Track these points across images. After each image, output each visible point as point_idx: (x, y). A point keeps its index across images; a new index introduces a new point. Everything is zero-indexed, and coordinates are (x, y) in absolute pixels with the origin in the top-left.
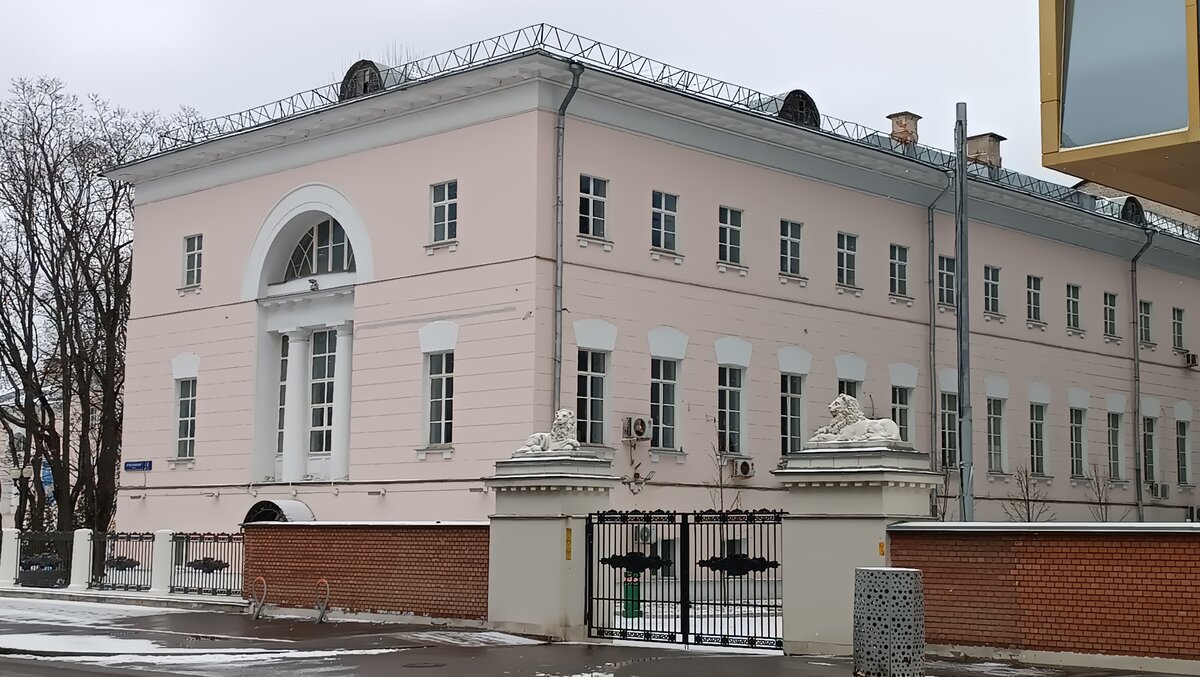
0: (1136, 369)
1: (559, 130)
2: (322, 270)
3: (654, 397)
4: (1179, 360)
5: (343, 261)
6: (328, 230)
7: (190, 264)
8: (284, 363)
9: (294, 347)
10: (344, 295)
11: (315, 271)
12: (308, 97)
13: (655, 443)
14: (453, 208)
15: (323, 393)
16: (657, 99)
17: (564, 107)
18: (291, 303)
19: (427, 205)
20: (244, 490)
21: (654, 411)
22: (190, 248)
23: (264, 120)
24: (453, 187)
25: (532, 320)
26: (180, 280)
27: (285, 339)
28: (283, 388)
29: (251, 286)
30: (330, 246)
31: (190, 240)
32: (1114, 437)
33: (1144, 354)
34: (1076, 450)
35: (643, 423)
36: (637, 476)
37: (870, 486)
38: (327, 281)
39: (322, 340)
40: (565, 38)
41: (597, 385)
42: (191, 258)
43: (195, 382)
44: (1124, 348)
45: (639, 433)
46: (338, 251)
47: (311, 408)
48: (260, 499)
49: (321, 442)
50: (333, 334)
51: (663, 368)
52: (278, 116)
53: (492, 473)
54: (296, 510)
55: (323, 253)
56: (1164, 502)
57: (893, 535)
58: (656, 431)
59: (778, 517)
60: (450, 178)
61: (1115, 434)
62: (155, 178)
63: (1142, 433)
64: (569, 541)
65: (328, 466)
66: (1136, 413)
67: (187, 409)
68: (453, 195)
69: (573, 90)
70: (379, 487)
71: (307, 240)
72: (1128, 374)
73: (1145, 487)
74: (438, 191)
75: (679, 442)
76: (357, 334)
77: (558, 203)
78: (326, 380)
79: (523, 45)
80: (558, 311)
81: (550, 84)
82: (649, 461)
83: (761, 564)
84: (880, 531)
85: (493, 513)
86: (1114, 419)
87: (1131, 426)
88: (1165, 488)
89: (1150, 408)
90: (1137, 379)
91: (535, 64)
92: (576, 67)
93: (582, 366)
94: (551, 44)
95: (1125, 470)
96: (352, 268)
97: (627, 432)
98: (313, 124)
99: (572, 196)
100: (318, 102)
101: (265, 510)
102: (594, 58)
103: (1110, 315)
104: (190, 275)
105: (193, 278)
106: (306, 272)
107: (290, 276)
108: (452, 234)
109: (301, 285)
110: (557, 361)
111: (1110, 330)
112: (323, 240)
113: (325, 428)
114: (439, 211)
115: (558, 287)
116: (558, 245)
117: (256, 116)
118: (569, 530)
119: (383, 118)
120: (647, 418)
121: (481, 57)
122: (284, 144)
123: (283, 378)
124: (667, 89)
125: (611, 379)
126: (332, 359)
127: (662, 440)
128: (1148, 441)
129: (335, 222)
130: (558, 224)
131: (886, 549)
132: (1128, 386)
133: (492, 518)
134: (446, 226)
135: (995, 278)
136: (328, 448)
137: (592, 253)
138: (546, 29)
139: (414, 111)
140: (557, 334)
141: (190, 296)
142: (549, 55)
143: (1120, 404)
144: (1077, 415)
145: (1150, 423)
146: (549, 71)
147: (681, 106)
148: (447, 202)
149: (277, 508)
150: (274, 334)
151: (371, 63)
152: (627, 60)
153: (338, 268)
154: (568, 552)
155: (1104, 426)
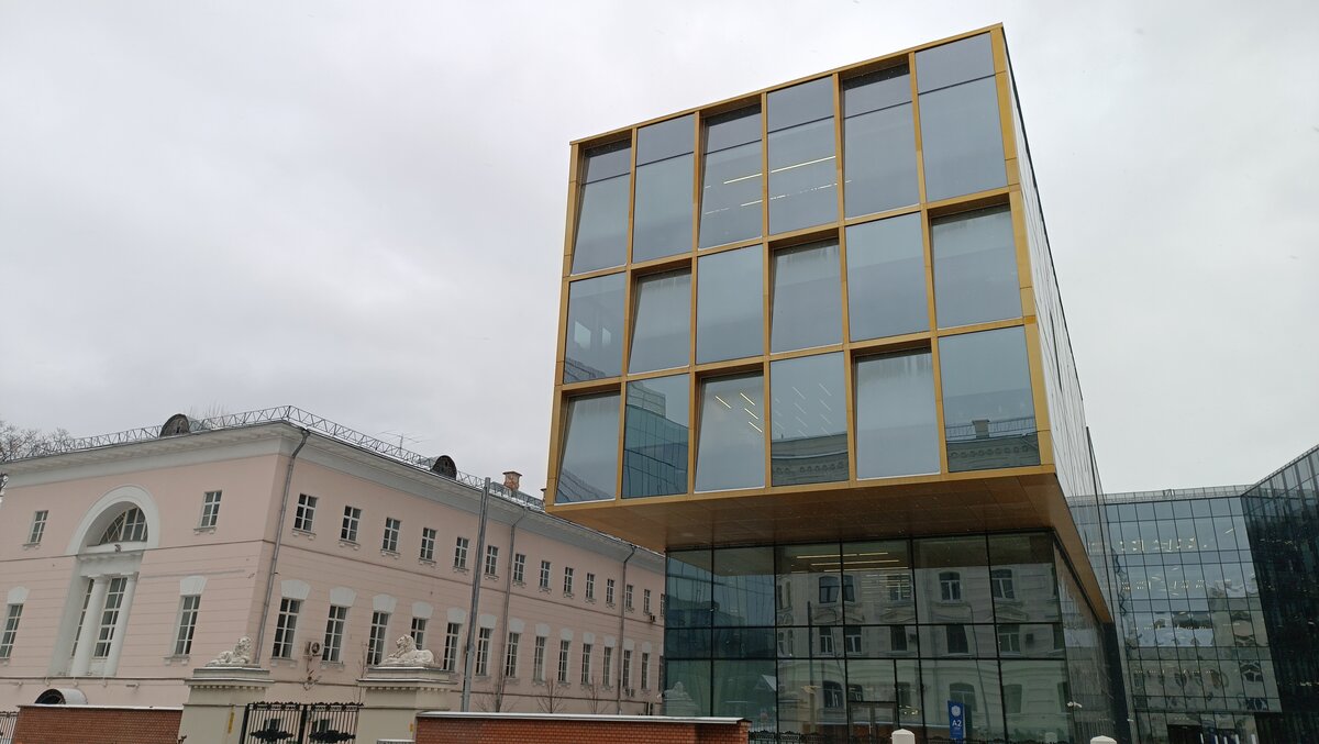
0: (622, 622)
1: (290, 467)
2: (126, 539)
3: (329, 629)
4: (647, 618)
5: (140, 534)
6: (135, 514)
7: (36, 529)
8: (88, 597)
9: (96, 587)
10: (136, 556)
11: (121, 539)
12: (138, 433)
13: (325, 657)
14: (217, 507)
15: (110, 618)
16: (354, 454)
17: (295, 455)
18: (100, 558)
19: (201, 503)
20: (41, 681)
21: (328, 638)
22: (38, 518)
23: (107, 443)
24: (219, 494)
25: (253, 579)
26: (27, 539)
27: (92, 581)
28: (84, 613)
29: (75, 545)
30: (135, 524)
31: (39, 514)
32: (607, 661)
33: (627, 614)
34: (585, 668)
35: (318, 646)
36: (310, 678)
37: (410, 690)
38: (127, 546)
39: (117, 583)
40: (303, 415)
41: (292, 620)
42: (37, 526)
43: (22, 606)
44: (617, 611)
45: (315, 652)
46: (139, 528)
47: (101, 627)
48: (51, 687)
49: (103, 650)
50: (125, 579)
51: (337, 612)
52: (116, 442)
53: (190, 676)
54: (73, 697)
55: (128, 530)
56: (632, 699)
57: (420, 719)
58: (327, 651)
59: (359, 707)
60: (218, 489)
61: (608, 659)
62: (25, 472)
63: (623, 659)
64: (231, 721)
65: (106, 666)
66: (620, 647)
67: (12, 624)
68: (218, 499)
69: (302, 445)
70: (135, 683)
71: (119, 520)
72: (618, 626)
73: (623, 691)
74: (209, 496)
75: (341, 657)
76: (140, 581)
77: (283, 509)
78: (114, 610)
79: (277, 417)
80: (272, 573)
81: (290, 440)
82: (320, 669)
83: (345, 737)
84: (412, 717)
85: (186, 702)
86: (608, 650)
87: (617, 656)
88: (633, 691)
89: (628, 645)
90: (622, 628)
91: (280, 429)
92: (306, 433)
93: (284, 608)
94: (294, 419)
95: (612, 681)
96: (145, 539)
97: (307, 651)
98: (137, 449)
99: (293, 505)
100: (144, 436)
101: (52, 696)
102: (320, 429)
103: (610, 591)
104: (34, 536)
105: (36, 538)
106: (115, 539)
107: (104, 541)
108: (214, 522)
109: (110, 547)
110: (266, 605)
111: (609, 600)
112: (131, 520)
113: (107, 641)
114: (207, 509)
115: (274, 559)
116: (278, 534)
117: (101, 440)
118: (233, 714)
119: (183, 450)
120: (322, 642)
121: (251, 420)
122: (116, 459)
123: (85, 607)
124: (361, 449)
125: (301, 617)
126: (121, 596)
127: (330, 655)
128: (626, 664)
129: (140, 511)
130: (280, 522)
131: (415, 728)
132: (617, 632)
133: (186, 705)
134: (210, 518)
135: (547, 568)
136: (107, 655)
137: (300, 539)
138: (292, 409)
139: (202, 447)
140: (269, 590)
141: (32, 550)
142: (290, 424)
143: (612, 642)
144: (587, 647)
145: (628, 653)
146: (289, 433)
147: (368, 459)
148: (214, 503)
149: (60, 694)
150: (85, 578)
151: (184, 416)
152: (341, 431)
153: (137, 538)
154: (230, 728)
155: (602, 655)
